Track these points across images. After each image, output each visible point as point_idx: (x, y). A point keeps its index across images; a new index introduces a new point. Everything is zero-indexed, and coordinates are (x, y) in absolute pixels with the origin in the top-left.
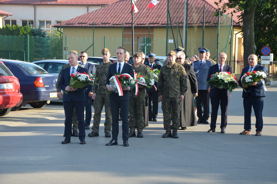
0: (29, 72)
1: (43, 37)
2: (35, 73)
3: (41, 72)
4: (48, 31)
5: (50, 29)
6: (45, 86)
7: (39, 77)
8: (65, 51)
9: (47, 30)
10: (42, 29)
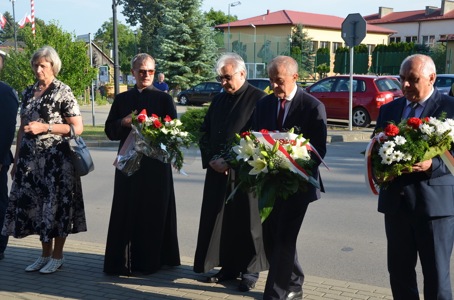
4: (431, 46)
5: (433, 43)
8: (448, 65)
10: (426, 44)
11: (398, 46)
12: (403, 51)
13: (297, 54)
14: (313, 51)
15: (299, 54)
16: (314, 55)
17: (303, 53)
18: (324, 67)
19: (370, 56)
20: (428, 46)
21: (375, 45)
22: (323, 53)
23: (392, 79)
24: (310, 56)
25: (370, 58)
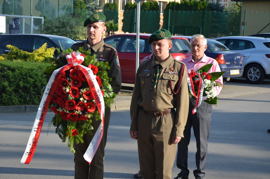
0: (211, 49)
1: (221, 11)
2: (216, 50)
3: (223, 49)
4: (226, 5)
5: (227, 3)
6: (226, 63)
7: (221, 54)
8: (243, 27)
9: (224, 4)
10: (220, 3)
11: (191, 4)
12: (195, 10)
13: (81, 9)
14: (99, 6)
15: (83, 9)
16: (101, 11)
17: (88, 8)
18: (111, 24)
19: (162, 14)
20: (223, 5)
21: (167, 2)
22: (110, 9)
23: (183, 40)
24: (96, 12)
25: (162, 17)
